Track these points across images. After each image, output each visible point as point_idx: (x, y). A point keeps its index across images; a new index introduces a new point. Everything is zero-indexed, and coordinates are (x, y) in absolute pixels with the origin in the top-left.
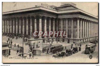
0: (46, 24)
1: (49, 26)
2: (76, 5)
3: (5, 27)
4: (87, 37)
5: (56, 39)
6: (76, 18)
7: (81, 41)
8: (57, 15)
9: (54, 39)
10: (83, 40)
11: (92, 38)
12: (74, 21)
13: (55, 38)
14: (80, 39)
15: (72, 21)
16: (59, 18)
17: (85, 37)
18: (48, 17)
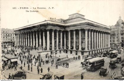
0: (53, 37)
1: (56, 39)
2: (84, 16)
4: (96, 48)
5: (64, 51)
6: (84, 29)
8: (65, 27)
11: (103, 50)
13: (62, 50)
14: (88, 51)
16: (66, 30)
17: (94, 49)
18: (55, 30)
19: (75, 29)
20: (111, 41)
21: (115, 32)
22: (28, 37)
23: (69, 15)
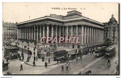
1: (55, 33)
2: (81, 13)
3: (21, 34)
5: (62, 44)
6: (80, 25)
7: (85, 46)
8: (63, 23)
9: (60, 44)
10: (88, 46)
12: (78, 28)
14: (84, 44)
15: (77, 28)
16: (65, 25)
17: (89, 43)
19: (72, 25)
20: (104, 36)
21: (108, 28)
22: (30, 30)
23: (68, 12)
